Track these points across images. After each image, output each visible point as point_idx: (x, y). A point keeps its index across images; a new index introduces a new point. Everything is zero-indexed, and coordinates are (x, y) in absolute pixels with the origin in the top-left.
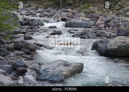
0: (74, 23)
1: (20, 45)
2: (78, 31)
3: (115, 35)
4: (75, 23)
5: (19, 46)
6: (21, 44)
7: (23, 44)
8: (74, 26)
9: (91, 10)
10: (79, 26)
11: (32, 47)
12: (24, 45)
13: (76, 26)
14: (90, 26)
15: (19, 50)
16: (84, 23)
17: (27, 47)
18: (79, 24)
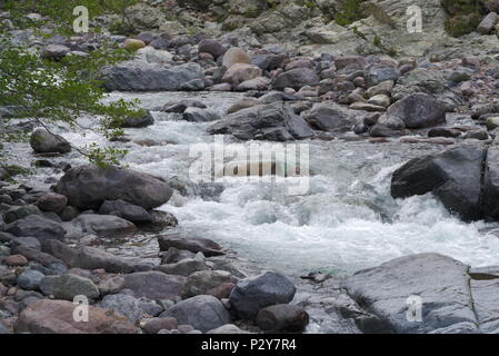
0: (133, 74)
1: (100, 185)
2: (204, 107)
3: (397, 124)
4: (140, 72)
5: (95, 188)
6: (104, 179)
7: (113, 182)
8: (134, 84)
9: (140, 16)
10: (154, 84)
11: (153, 190)
12: (119, 186)
13: (142, 87)
14: (202, 85)
15: (97, 207)
16: (172, 74)
17: (132, 195)
18: (156, 78)
